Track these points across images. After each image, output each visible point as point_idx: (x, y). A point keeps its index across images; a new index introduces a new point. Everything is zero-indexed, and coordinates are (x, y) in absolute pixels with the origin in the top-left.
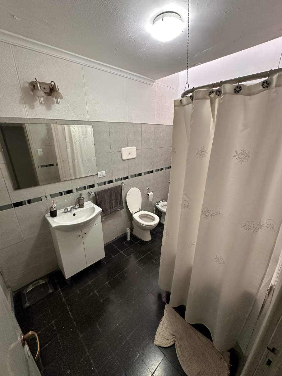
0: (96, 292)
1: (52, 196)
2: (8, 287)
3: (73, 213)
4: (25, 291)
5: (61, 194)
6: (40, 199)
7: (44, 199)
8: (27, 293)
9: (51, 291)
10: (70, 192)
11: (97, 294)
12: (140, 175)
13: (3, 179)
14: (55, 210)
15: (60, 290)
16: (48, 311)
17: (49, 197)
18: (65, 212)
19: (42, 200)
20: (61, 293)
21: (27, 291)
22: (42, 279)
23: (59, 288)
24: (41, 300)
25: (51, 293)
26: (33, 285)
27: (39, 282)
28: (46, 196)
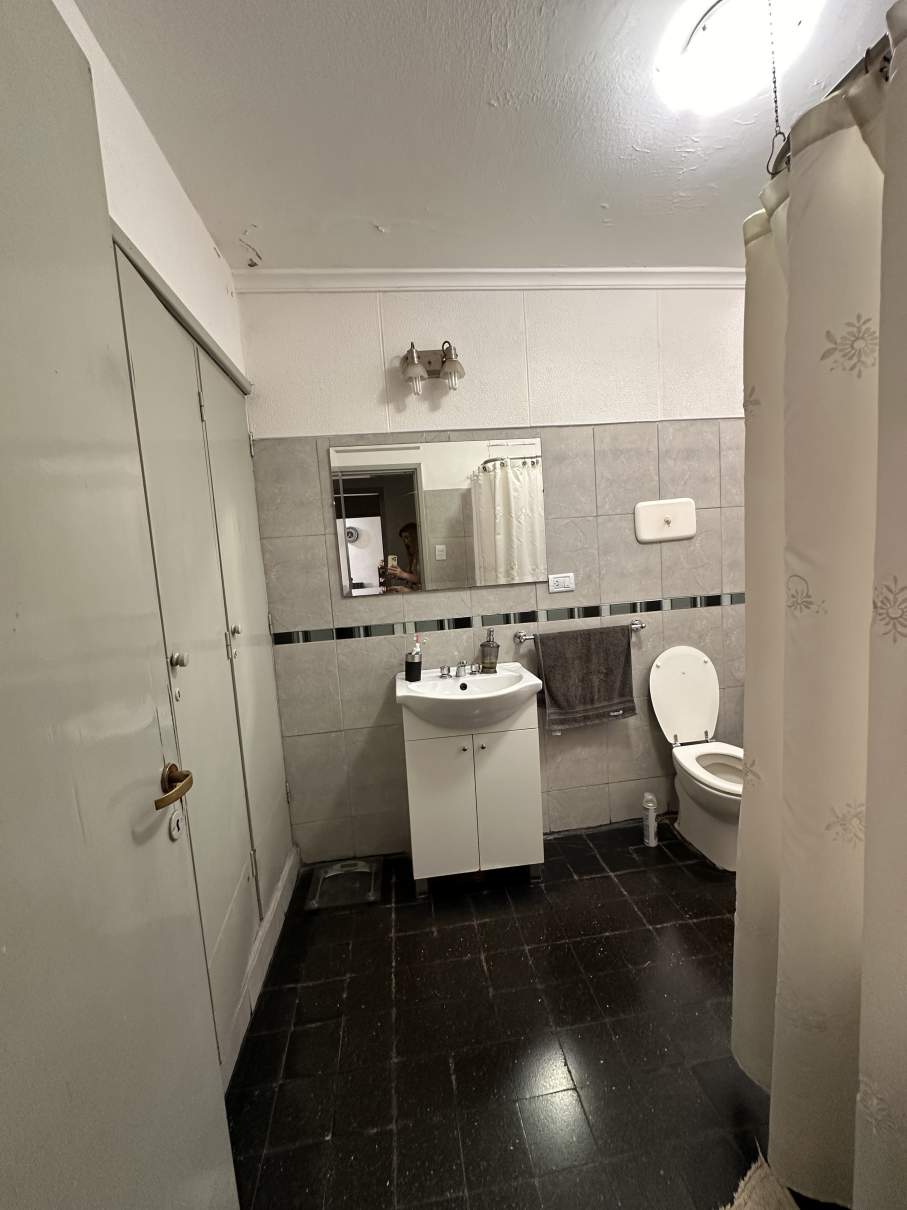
0: (483, 957)
1: (420, 627)
2: (296, 844)
3: (462, 680)
4: (322, 872)
5: (440, 625)
6: (390, 629)
7: (398, 629)
8: (325, 879)
9: (372, 897)
10: (463, 623)
11: (484, 964)
12: (713, 601)
13: (326, 569)
14: (417, 660)
15: (393, 905)
16: (348, 944)
17: (411, 628)
18: (442, 677)
19: (393, 633)
20: (393, 916)
21: (326, 873)
22: (367, 862)
23: (393, 900)
24: (344, 908)
25: (371, 904)
26: (342, 867)
27: (355, 865)
28: (404, 624)
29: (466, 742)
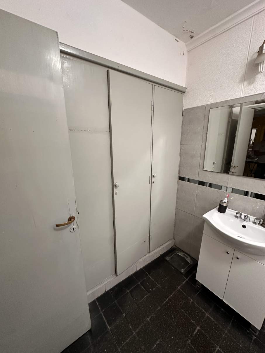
0: (198, 328)
1: (234, 191)
2: (174, 238)
3: (245, 223)
4: (177, 251)
5: (246, 194)
7: (224, 189)
8: (176, 254)
9: (183, 271)
11: (196, 331)
15: (187, 279)
16: (166, 277)
17: (230, 190)
18: (236, 217)
19: (221, 190)
20: (184, 283)
21: (178, 253)
22: (191, 258)
23: (188, 278)
24: (174, 267)
25: (181, 273)
26: (183, 255)
27: (187, 257)
28: (227, 188)
29: (230, 250)
